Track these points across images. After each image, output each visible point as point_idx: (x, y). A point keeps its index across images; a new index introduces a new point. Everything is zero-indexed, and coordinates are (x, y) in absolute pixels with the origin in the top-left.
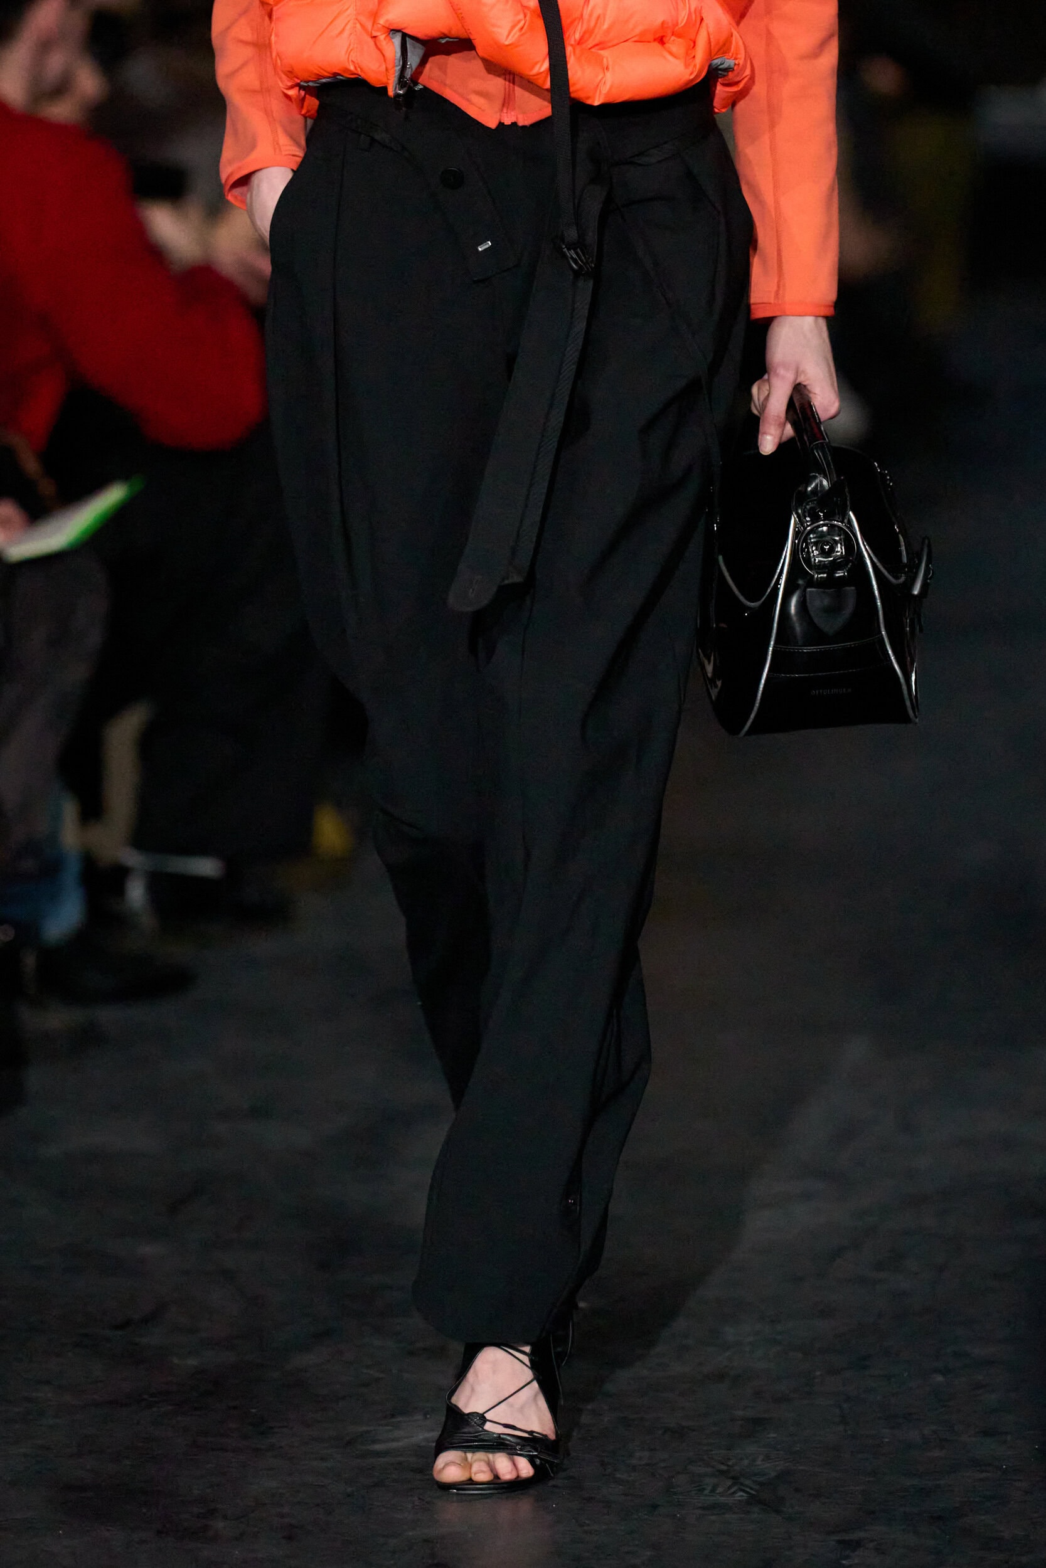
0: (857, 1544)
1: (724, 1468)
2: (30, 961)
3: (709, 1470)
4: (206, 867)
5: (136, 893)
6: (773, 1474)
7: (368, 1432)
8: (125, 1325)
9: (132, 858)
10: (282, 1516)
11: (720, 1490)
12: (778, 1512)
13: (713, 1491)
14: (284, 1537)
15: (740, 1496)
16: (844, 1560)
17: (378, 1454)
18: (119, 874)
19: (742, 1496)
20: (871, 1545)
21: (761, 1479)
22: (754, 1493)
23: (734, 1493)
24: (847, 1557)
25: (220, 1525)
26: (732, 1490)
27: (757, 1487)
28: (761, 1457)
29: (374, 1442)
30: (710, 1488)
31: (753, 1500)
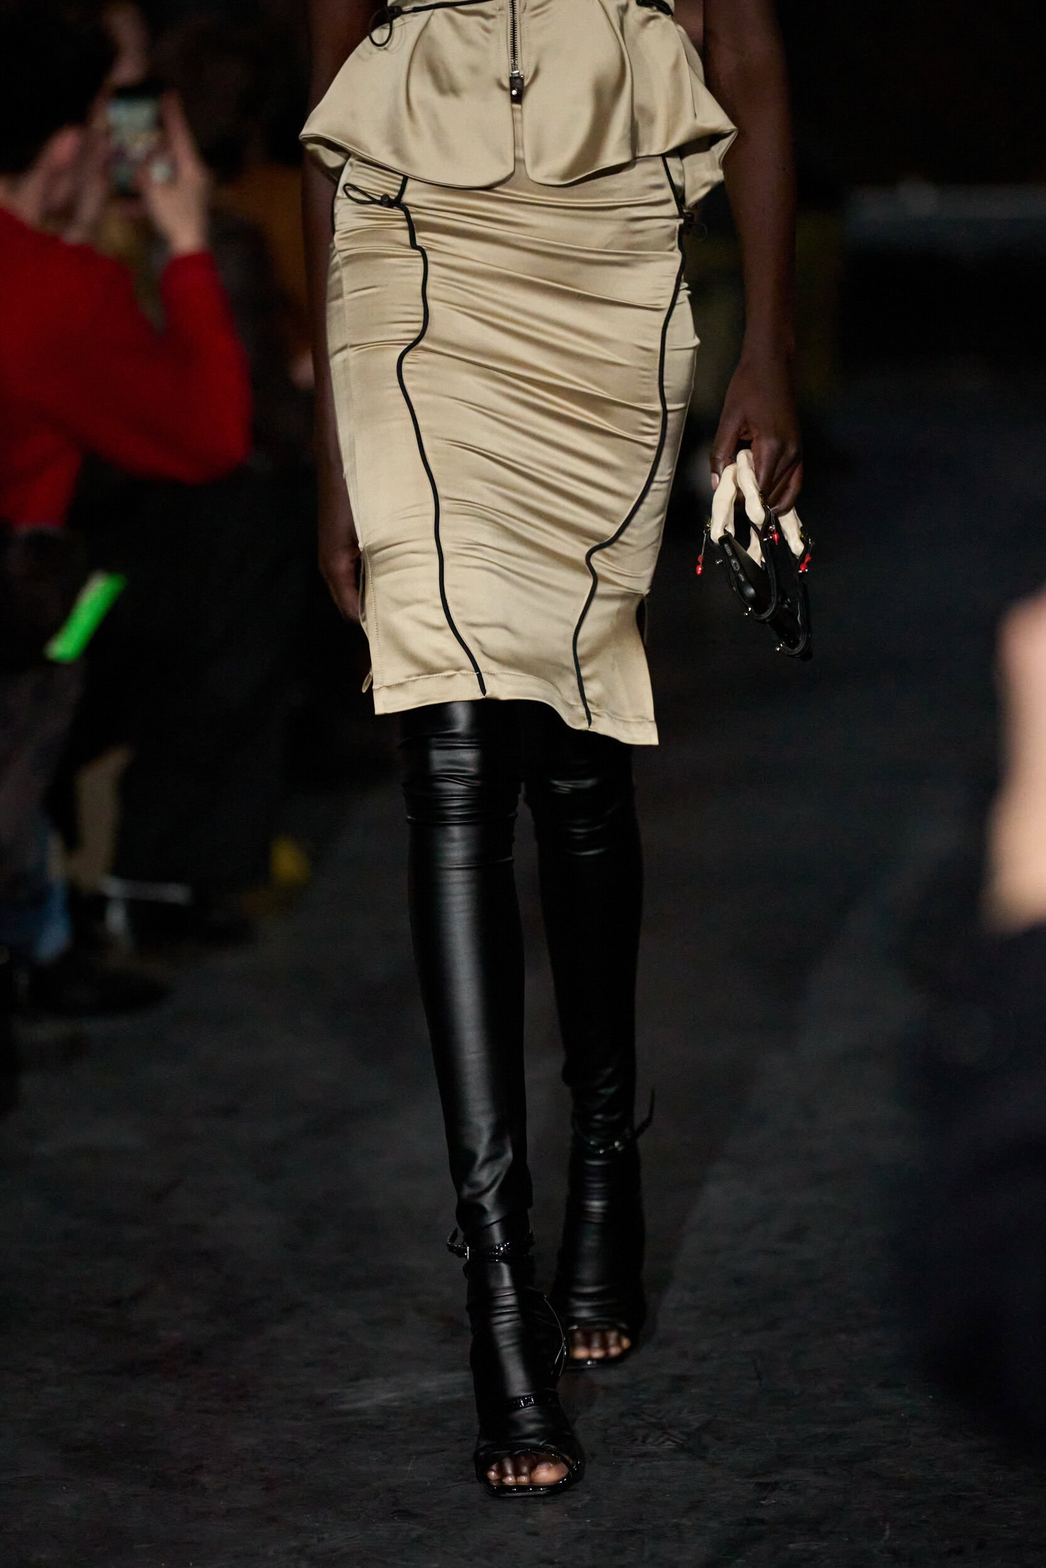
0: (774, 1486)
1: (654, 1420)
2: (22, 979)
3: (641, 1423)
4: (176, 894)
5: (116, 919)
6: (697, 1425)
7: (336, 1394)
8: (117, 1303)
9: (114, 887)
10: (262, 1470)
11: (650, 1440)
12: (703, 1458)
13: (644, 1442)
14: (263, 1489)
15: (669, 1445)
16: (764, 1500)
17: (347, 1413)
18: (99, 903)
19: (670, 1445)
20: (788, 1486)
21: (687, 1430)
22: (681, 1442)
23: (663, 1442)
24: (764, 1499)
25: (205, 1479)
26: (661, 1440)
27: (683, 1437)
28: (686, 1411)
29: (342, 1403)
30: (641, 1439)
31: (681, 1449)
